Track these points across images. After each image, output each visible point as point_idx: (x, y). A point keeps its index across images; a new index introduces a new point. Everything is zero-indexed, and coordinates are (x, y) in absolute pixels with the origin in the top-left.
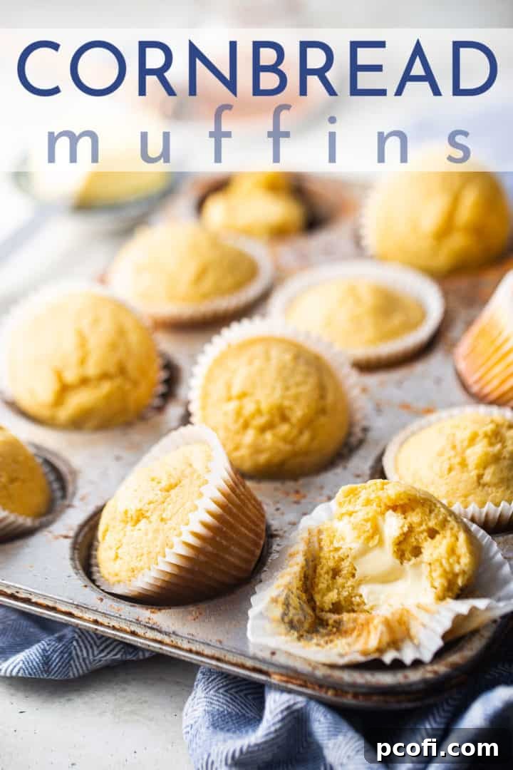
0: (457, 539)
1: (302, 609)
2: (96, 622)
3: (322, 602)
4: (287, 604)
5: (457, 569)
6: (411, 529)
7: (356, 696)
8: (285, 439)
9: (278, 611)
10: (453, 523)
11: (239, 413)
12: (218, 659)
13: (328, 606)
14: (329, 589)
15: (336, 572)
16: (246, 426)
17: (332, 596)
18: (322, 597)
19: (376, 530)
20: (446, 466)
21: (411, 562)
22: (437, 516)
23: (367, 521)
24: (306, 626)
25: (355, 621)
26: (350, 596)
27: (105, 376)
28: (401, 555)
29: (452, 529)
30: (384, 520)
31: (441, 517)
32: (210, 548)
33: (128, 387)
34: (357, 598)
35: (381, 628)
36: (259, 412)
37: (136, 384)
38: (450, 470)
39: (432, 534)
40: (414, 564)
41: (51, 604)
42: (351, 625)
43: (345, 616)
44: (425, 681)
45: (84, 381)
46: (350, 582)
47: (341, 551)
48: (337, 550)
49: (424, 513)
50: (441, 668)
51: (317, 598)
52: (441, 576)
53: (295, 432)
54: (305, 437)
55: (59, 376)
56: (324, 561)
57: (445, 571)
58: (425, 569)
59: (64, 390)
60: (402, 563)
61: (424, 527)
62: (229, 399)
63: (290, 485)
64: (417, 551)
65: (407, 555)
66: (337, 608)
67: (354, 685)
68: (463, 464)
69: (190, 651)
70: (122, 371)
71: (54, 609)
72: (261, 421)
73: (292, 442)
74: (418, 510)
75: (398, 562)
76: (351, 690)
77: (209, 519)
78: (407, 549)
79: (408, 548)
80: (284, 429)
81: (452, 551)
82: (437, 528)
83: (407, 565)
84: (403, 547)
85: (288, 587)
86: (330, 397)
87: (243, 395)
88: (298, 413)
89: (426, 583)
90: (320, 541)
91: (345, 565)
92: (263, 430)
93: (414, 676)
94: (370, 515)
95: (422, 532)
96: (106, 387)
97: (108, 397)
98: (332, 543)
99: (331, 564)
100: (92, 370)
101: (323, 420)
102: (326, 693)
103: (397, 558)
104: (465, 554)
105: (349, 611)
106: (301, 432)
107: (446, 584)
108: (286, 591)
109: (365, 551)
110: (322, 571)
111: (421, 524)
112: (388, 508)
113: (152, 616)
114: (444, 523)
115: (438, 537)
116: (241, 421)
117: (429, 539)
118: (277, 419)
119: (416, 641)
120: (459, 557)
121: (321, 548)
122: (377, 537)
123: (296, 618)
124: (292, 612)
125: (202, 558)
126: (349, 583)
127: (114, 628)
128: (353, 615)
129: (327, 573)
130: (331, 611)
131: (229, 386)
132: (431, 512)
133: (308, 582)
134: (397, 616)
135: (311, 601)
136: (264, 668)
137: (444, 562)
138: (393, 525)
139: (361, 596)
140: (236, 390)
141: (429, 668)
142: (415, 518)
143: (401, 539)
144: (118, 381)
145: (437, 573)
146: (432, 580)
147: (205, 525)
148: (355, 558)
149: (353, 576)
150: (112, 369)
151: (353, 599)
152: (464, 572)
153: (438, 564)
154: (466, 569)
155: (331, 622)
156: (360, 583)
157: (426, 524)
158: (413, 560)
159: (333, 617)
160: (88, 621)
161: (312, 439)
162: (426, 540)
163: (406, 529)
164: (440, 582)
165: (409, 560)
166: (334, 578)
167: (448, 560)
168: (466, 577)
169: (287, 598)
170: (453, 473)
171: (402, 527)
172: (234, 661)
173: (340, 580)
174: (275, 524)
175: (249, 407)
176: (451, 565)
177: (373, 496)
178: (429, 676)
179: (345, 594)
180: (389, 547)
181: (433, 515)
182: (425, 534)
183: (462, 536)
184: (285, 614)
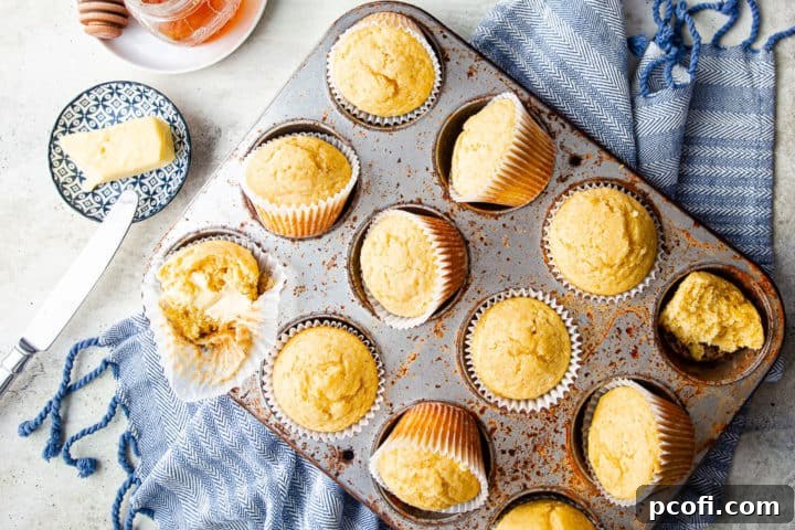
6: (211, 275)
19: (193, 287)
21: (223, 289)
22: (219, 261)
23: (184, 285)
28: (216, 289)
30: (193, 279)
34: (207, 318)
39: (224, 271)
40: (225, 289)
46: (198, 314)
47: (182, 304)
48: (179, 305)
49: (211, 265)
57: (244, 285)
58: (233, 288)
60: (218, 292)
61: (217, 270)
64: (222, 282)
65: (218, 287)
74: (207, 265)
75: (216, 293)
78: (216, 285)
82: (225, 267)
83: (222, 291)
84: (213, 285)
91: (189, 308)
94: (183, 281)
95: (218, 273)
98: (174, 303)
103: (214, 291)
109: (194, 298)
111: (214, 270)
112: (191, 273)
115: (228, 271)
122: (196, 289)
132: (214, 262)
138: (200, 279)
139: (209, 317)
142: (209, 269)
143: (209, 282)
146: (240, 292)
148: (192, 303)
149: (197, 310)
156: (203, 311)
158: (223, 287)
162: (223, 275)
163: (208, 277)
165: (221, 288)
171: (206, 278)
173: (192, 316)
177: (177, 271)
179: (200, 321)
180: (206, 290)
181: (217, 263)
182: (221, 273)
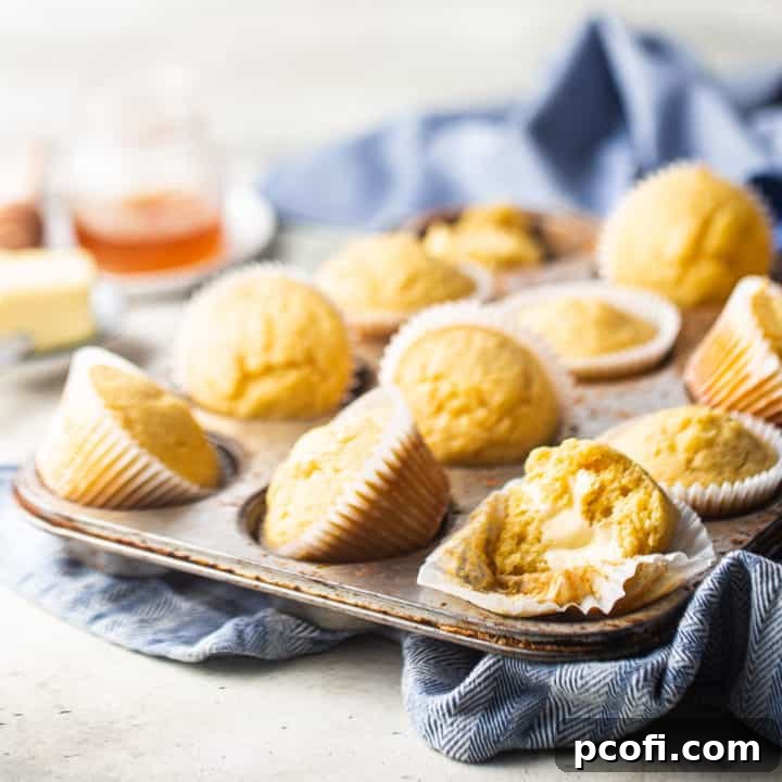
0: (650, 496)
1: (480, 567)
2: (258, 579)
3: (503, 564)
4: (463, 560)
5: (647, 524)
6: (602, 489)
7: (528, 645)
8: (481, 425)
9: (453, 565)
10: (647, 482)
11: (433, 394)
12: (385, 613)
13: (509, 568)
14: (511, 553)
15: (521, 539)
16: (440, 409)
17: (515, 559)
18: (504, 559)
19: (566, 490)
20: (654, 450)
21: (601, 523)
22: (631, 474)
23: (556, 480)
24: (484, 584)
25: (536, 580)
26: (534, 561)
27: (291, 365)
28: (590, 516)
29: (646, 488)
30: (574, 480)
31: (635, 475)
32: (385, 504)
33: (315, 378)
34: (543, 564)
35: (561, 580)
36: (453, 395)
37: (324, 376)
38: (658, 453)
39: (625, 492)
40: (605, 524)
41: (211, 562)
42: (533, 585)
43: (526, 577)
44: (603, 634)
45: (268, 370)
46: (537, 547)
47: (527, 514)
48: (523, 513)
49: (617, 471)
50: (622, 623)
51: (498, 560)
52: (631, 534)
53: (494, 418)
54: (505, 424)
55: (241, 361)
56: (508, 527)
57: (635, 528)
58: (615, 530)
59: (245, 379)
60: (591, 524)
61: (616, 485)
62: (423, 380)
63: (485, 473)
64: (608, 512)
65: (598, 515)
66: (518, 570)
67: (526, 633)
68: (672, 448)
69: (356, 606)
70: (310, 360)
71: (213, 567)
72: (456, 404)
73: (490, 429)
74: (612, 467)
75: (587, 522)
76: (523, 638)
77: (385, 469)
78: (597, 508)
79: (599, 507)
80: (481, 414)
81: (644, 507)
82: (630, 486)
83: (596, 525)
84: (593, 508)
85: (466, 541)
86: (536, 389)
87: (437, 378)
88: (497, 398)
89: (614, 543)
90: (507, 507)
91: (531, 531)
92: (458, 413)
93: (592, 628)
94: (560, 474)
95: (613, 491)
96: (292, 377)
97: (294, 389)
98: (518, 506)
99: (517, 529)
100: (278, 356)
101: (525, 410)
102: (497, 642)
103: (587, 518)
104: (657, 508)
105: (531, 572)
106: (500, 420)
107: (636, 543)
108: (463, 546)
109: (552, 514)
110: (506, 535)
111: (612, 481)
112: (581, 466)
113: (318, 570)
114: (639, 481)
115: (630, 495)
116: (435, 404)
117: (621, 498)
118: (474, 403)
119: (598, 595)
120: (650, 513)
121: (507, 516)
122: (566, 498)
123: (473, 574)
124: (468, 567)
125: (377, 514)
126: (534, 549)
127: (277, 585)
128: (535, 575)
129: (512, 537)
130: (511, 574)
131: (424, 368)
132: (625, 470)
133: (490, 546)
134: (580, 573)
135: (492, 565)
136: (433, 619)
137: (634, 517)
138: (584, 483)
139: (546, 562)
140: (431, 372)
141: (610, 622)
142: (607, 475)
143: (593, 497)
144: (306, 371)
145: (628, 530)
146: (622, 539)
147: (381, 476)
148: (542, 521)
149: (539, 541)
150: (299, 356)
151: (538, 565)
152: (655, 529)
153: (628, 521)
154: (657, 524)
155: (510, 584)
156: (546, 548)
157: (620, 482)
158: (604, 521)
159: (515, 578)
160: (250, 578)
161: (512, 429)
162: (617, 498)
163: (597, 486)
164: (630, 542)
165: (599, 521)
166: (519, 544)
167: (638, 514)
168: (658, 536)
169: (464, 552)
170: (661, 456)
171: (593, 484)
172: (401, 614)
173: (524, 547)
174: (462, 502)
175: (445, 388)
176: (641, 521)
177: (565, 455)
178: (608, 628)
179: (529, 559)
180: (578, 506)
181: (627, 473)
182: (618, 492)
183: (656, 494)
184: (460, 568)
